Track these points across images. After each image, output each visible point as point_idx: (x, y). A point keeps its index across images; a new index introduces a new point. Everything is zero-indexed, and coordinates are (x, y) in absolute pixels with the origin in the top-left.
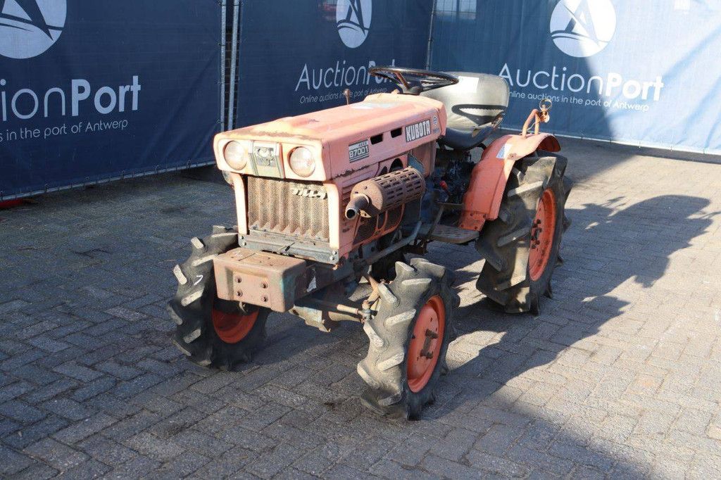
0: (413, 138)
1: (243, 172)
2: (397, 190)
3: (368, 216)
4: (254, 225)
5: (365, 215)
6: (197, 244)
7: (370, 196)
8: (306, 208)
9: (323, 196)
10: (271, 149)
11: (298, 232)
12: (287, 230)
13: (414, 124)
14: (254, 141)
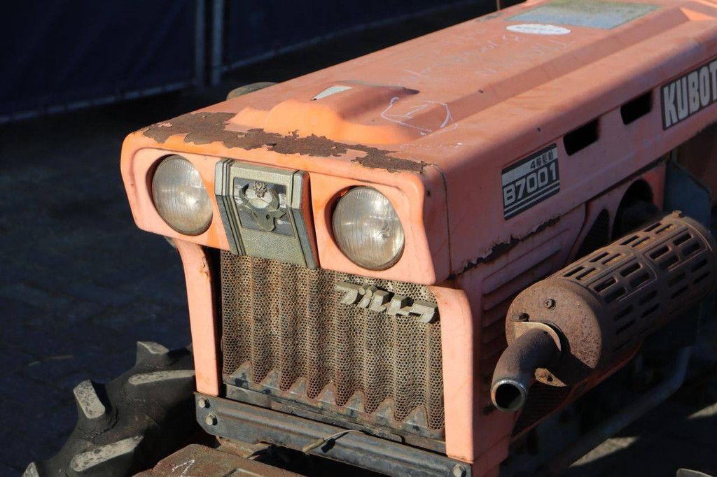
0: (683, 114)
1: (204, 239)
2: (642, 302)
3: (557, 383)
4: (237, 375)
5: (550, 379)
6: (90, 404)
7: (564, 330)
8: (380, 341)
9: (428, 315)
10: (279, 189)
11: (357, 405)
12: (328, 397)
13: (686, 74)
14: (230, 162)
